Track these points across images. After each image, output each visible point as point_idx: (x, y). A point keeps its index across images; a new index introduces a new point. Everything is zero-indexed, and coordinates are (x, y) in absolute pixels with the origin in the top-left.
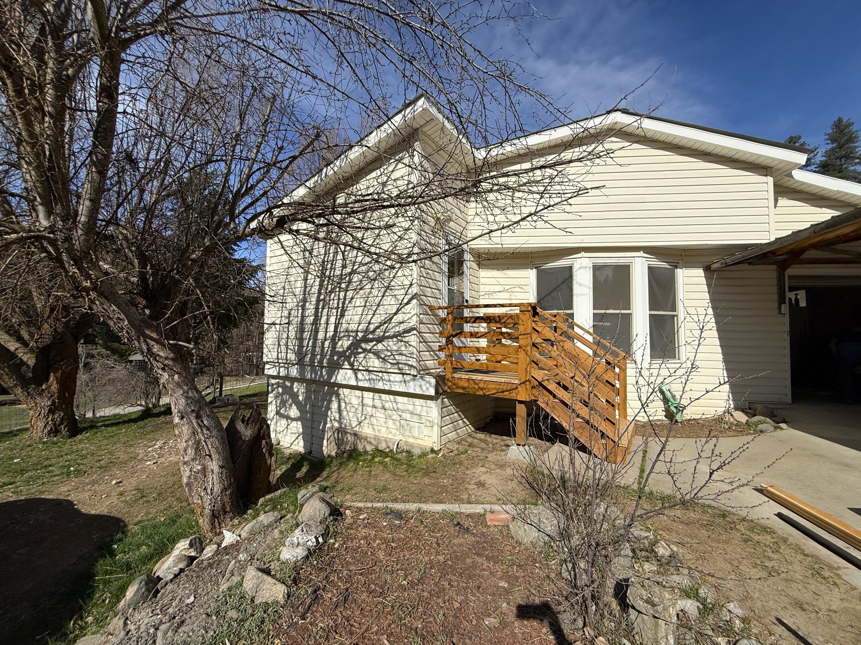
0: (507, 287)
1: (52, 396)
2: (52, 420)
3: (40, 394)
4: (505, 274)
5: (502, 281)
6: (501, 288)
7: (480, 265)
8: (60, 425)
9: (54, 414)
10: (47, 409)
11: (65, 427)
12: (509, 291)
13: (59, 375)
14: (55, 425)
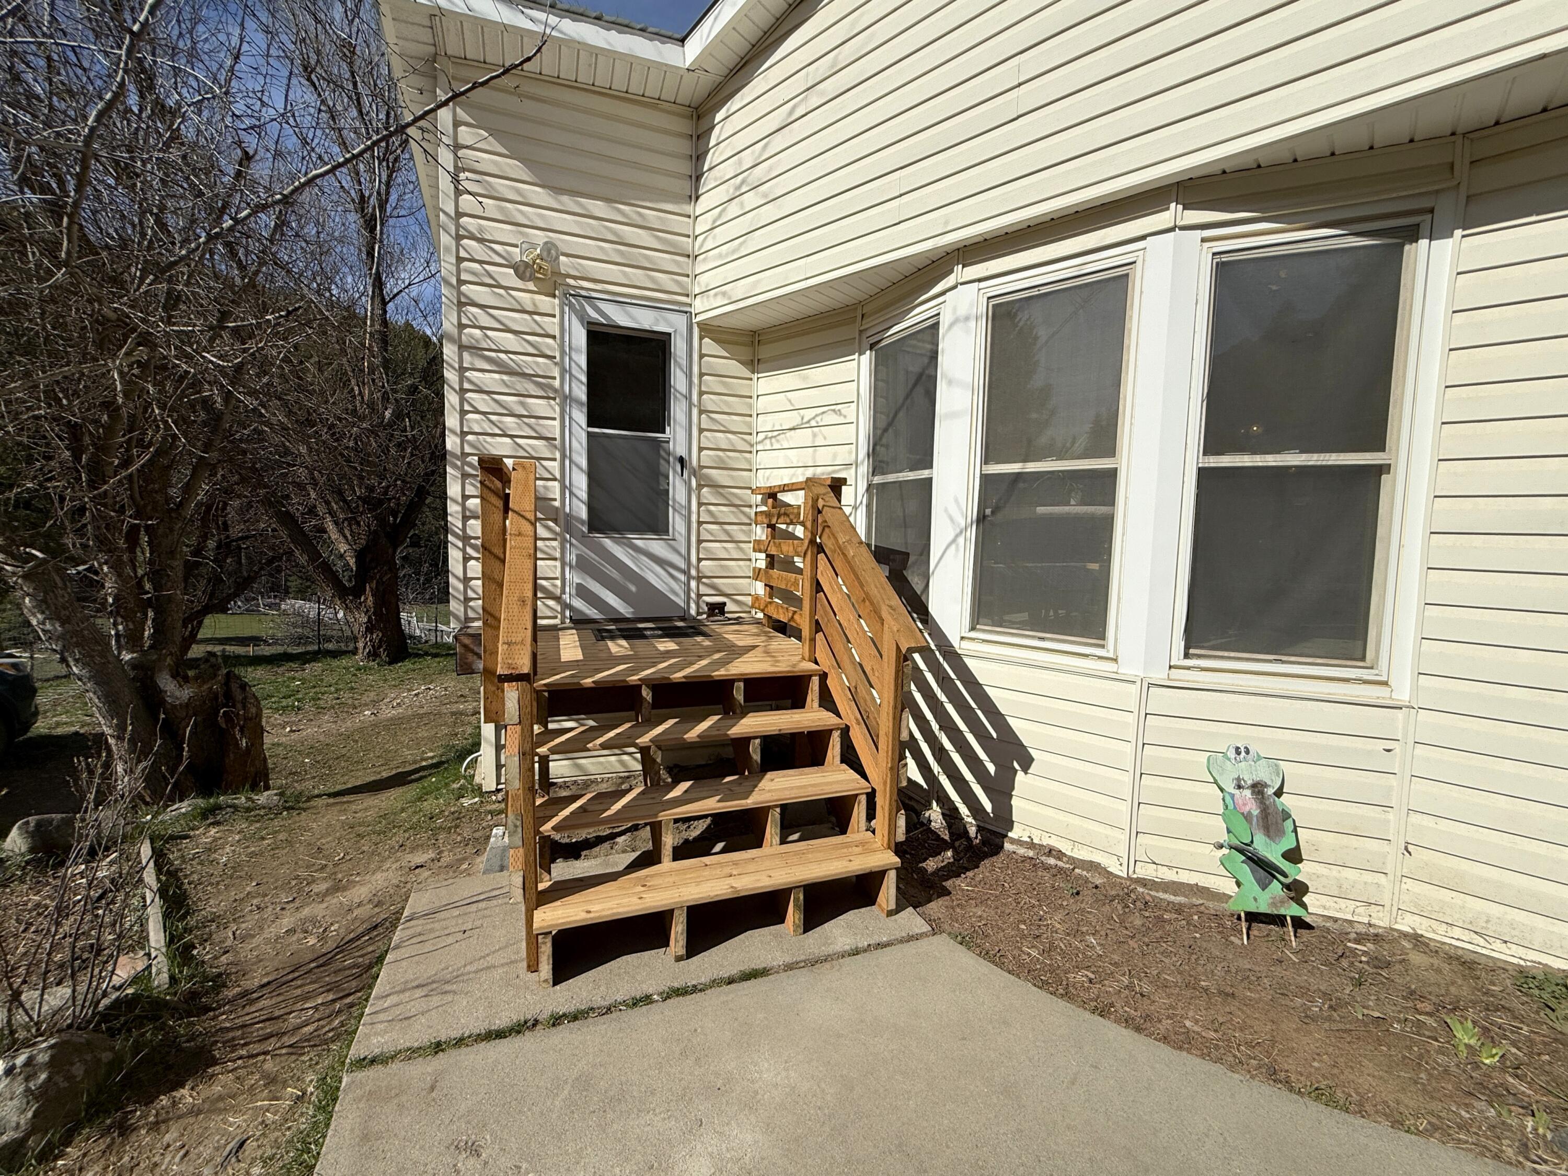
0: (809, 414)
1: (368, 611)
2: (371, 641)
3: (358, 608)
4: (805, 378)
5: (798, 398)
6: (793, 419)
7: (755, 364)
8: (379, 648)
9: (372, 634)
10: (364, 626)
11: (384, 650)
12: (813, 423)
13: (374, 585)
14: (373, 646)
